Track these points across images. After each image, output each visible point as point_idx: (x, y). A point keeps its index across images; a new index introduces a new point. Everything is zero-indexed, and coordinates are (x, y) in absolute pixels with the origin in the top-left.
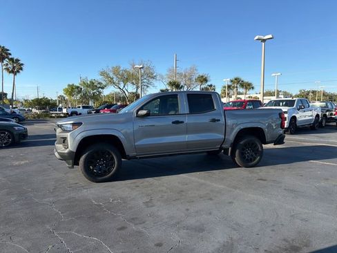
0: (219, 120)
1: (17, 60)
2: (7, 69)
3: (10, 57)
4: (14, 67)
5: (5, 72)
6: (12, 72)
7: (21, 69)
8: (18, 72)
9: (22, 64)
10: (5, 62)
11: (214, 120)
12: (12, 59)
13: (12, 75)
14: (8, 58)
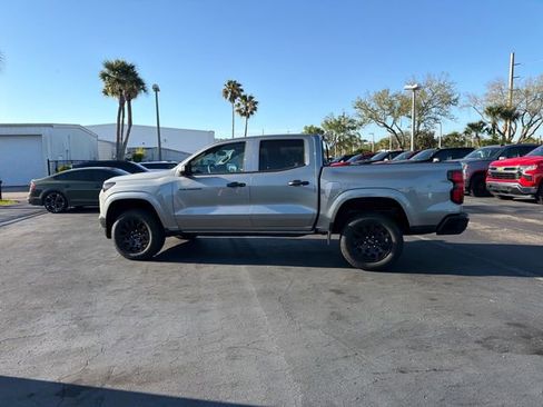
0: (307, 183)
1: (251, 98)
2: (240, 111)
3: (242, 94)
4: (247, 108)
5: (237, 115)
6: (245, 114)
7: (255, 109)
8: (252, 113)
9: (256, 103)
10: (237, 101)
11: (297, 183)
12: (244, 97)
13: (244, 118)
14: (240, 95)
